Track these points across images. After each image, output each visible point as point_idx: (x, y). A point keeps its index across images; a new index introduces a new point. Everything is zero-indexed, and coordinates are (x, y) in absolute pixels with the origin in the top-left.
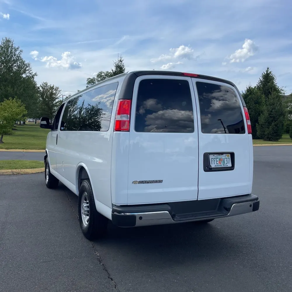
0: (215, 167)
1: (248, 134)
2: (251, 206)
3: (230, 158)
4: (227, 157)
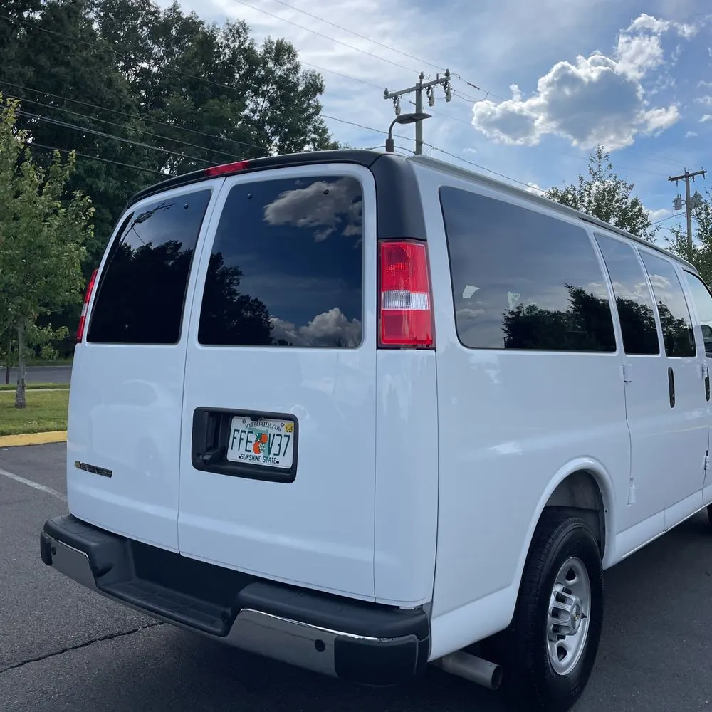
0: (240, 460)
1: (378, 348)
2: (320, 645)
3: (292, 435)
4: (283, 432)
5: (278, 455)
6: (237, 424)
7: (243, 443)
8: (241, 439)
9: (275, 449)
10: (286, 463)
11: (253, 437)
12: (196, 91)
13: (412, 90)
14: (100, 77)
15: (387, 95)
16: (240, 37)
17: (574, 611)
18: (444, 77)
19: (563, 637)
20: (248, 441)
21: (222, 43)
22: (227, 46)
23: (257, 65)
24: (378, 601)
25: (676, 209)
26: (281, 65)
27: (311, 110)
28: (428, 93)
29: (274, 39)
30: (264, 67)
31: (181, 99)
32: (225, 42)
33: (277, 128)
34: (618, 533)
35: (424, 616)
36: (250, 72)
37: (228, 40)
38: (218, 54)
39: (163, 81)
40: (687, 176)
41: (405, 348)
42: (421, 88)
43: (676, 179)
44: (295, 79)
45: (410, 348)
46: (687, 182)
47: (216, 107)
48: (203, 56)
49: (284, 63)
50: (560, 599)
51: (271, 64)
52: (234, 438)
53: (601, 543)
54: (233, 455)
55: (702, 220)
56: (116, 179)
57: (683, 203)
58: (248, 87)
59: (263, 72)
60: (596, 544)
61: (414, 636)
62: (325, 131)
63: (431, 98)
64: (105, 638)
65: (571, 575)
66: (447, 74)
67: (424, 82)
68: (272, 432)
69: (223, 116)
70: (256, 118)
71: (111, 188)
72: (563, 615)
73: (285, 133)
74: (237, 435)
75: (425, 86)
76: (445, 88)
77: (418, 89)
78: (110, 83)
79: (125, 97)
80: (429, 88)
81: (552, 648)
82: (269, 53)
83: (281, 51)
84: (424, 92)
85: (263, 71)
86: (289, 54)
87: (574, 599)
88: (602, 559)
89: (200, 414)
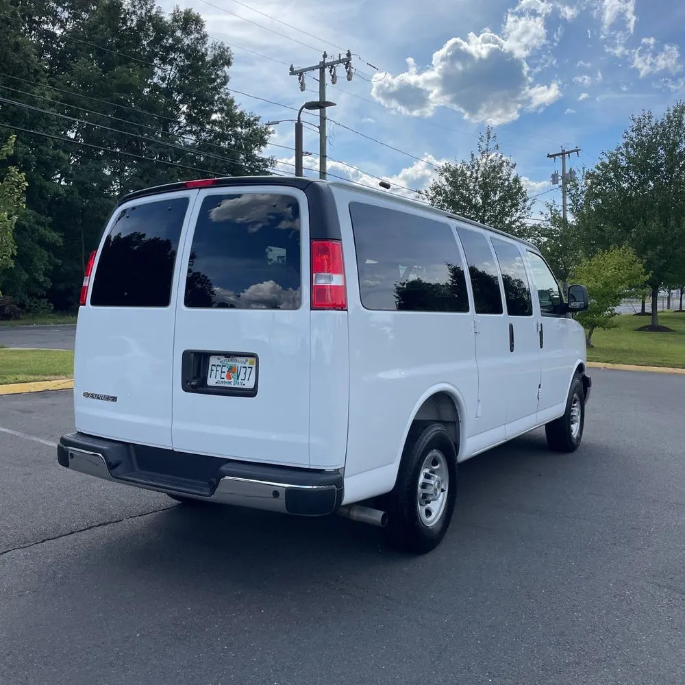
0: (217, 385)
1: (311, 309)
2: (276, 494)
3: (254, 366)
4: (247, 365)
5: (244, 380)
6: (213, 361)
7: (219, 373)
8: (217, 371)
9: (242, 376)
10: (249, 384)
11: (225, 369)
12: (104, 56)
13: (316, 67)
14: (7, 41)
15: (292, 72)
16: (147, 4)
17: (436, 484)
18: (345, 57)
19: (429, 502)
20: (222, 372)
21: (129, 9)
22: (134, 12)
23: (165, 33)
24: (312, 467)
25: (553, 184)
26: (189, 35)
27: (219, 81)
28: (331, 71)
29: (182, 9)
30: (172, 36)
31: (88, 65)
32: (132, 9)
33: (184, 96)
34: (469, 437)
35: (339, 475)
36: (158, 40)
37: (134, 6)
38: (125, 21)
39: (68, 46)
40: (563, 154)
41: (328, 310)
42: (325, 67)
43: (554, 156)
44: (203, 50)
45: (332, 310)
46: (564, 159)
47: (125, 74)
48: (109, 22)
49: (192, 32)
50: (427, 476)
51: (179, 33)
52: (212, 370)
53: (457, 445)
54: (211, 381)
55: (573, 196)
56: (25, 143)
57: (560, 178)
58: (156, 55)
59: (170, 41)
60: (454, 446)
61: (334, 486)
62: (232, 101)
63: (333, 76)
64: (100, 525)
65: (435, 462)
66: (349, 55)
67: (327, 60)
68: (239, 365)
69: (131, 84)
70: (164, 85)
71: (21, 153)
72: (429, 487)
73: (193, 101)
74: (214, 368)
75: (328, 64)
76: (346, 68)
77: (322, 66)
78: (17, 47)
79: (33, 62)
80: (332, 67)
81: (422, 510)
82: (177, 21)
83: (189, 21)
84: (327, 70)
85: (171, 39)
86: (196, 24)
87: (436, 477)
88: (457, 455)
89: (187, 355)
